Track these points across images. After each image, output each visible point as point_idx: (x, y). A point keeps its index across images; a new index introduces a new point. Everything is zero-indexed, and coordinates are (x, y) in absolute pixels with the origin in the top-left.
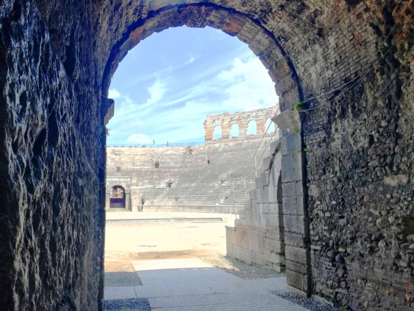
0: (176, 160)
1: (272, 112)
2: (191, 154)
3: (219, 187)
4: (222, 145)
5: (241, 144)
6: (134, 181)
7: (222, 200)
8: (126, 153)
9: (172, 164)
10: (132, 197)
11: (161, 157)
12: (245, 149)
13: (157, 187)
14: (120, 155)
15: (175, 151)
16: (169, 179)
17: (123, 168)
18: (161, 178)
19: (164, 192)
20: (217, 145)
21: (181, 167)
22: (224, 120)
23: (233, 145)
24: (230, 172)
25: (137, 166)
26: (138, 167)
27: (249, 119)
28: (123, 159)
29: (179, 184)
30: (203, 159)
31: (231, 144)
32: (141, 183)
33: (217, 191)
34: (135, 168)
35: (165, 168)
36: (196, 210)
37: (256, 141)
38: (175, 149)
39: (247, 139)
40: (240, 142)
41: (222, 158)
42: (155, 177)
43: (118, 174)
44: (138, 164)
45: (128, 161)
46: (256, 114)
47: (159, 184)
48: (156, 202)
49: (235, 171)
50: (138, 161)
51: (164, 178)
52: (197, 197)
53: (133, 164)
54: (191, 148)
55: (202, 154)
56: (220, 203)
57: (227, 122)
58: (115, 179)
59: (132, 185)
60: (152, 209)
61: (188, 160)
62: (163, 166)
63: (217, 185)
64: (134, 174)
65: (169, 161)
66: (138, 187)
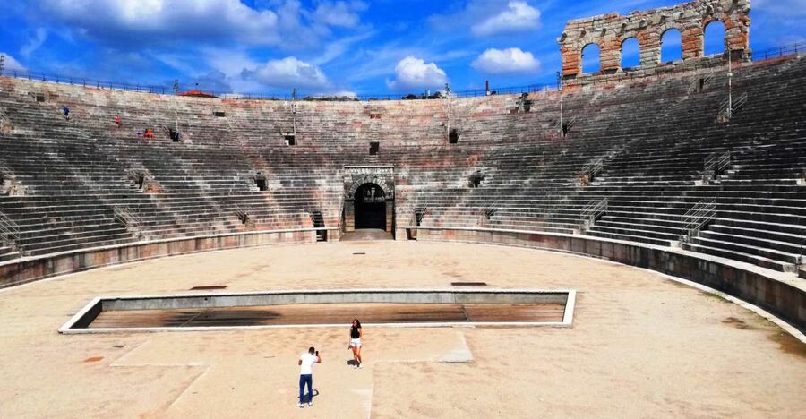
0: (495, 125)
1: (720, 8)
2: (527, 110)
3: (585, 189)
4: (599, 89)
5: (643, 85)
6: (404, 174)
7: (587, 221)
8: (392, 113)
9: (485, 135)
10: (397, 209)
11: (464, 120)
12: (652, 97)
13: (450, 187)
14: (378, 116)
15: (493, 105)
16: (476, 169)
17: (384, 144)
18: (460, 166)
19: (465, 198)
20: (587, 89)
21: (504, 141)
22: (605, 30)
23: (625, 89)
24: (612, 154)
25: (412, 140)
26: (413, 144)
27: (663, 27)
28: (386, 127)
29: (498, 180)
30: (552, 122)
31: (619, 86)
32: (417, 179)
33: (580, 201)
34: (408, 144)
35: (470, 143)
36: (527, 242)
37: (679, 76)
38: (494, 102)
39: (658, 72)
40: (641, 80)
41: (597, 119)
42: (447, 163)
43: (373, 158)
44: (415, 135)
45: (396, 129)
46: (682, 14)
47: (455, 179)
48: (446, 220)
49: (623, 152)
50: (416, 129)
51: (466, 166)
52: (532, 211)
53: (405, 135)
54: (528, 98)
55: (553, 110)
56: (583, 231)
57: (614, 36)
58: (364, 171)
59: (397, 182)
60: (436, 236)
61: (521, 125)
62: (466, 139)
63: (578, 185)
64: (404, 157)
65: (479, 127)
66: (410, 187)
